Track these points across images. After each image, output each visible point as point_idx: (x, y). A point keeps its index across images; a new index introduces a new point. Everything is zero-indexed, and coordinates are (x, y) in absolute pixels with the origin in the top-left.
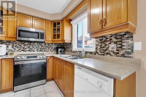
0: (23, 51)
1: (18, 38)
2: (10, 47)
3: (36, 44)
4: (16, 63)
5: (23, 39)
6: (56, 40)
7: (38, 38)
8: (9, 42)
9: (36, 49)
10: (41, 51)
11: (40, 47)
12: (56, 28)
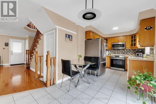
0: (115, 53)
1: (113, 48)
2: (110, 52)
3: (121, 50)
4: (111, 58)
5: (115, 48)
6: (133, 47)
7: (121, 47)
8: (109, 50)
9: (121, 53)
10: (124, 54)
11: (123, 51)
12: (133, 39)
